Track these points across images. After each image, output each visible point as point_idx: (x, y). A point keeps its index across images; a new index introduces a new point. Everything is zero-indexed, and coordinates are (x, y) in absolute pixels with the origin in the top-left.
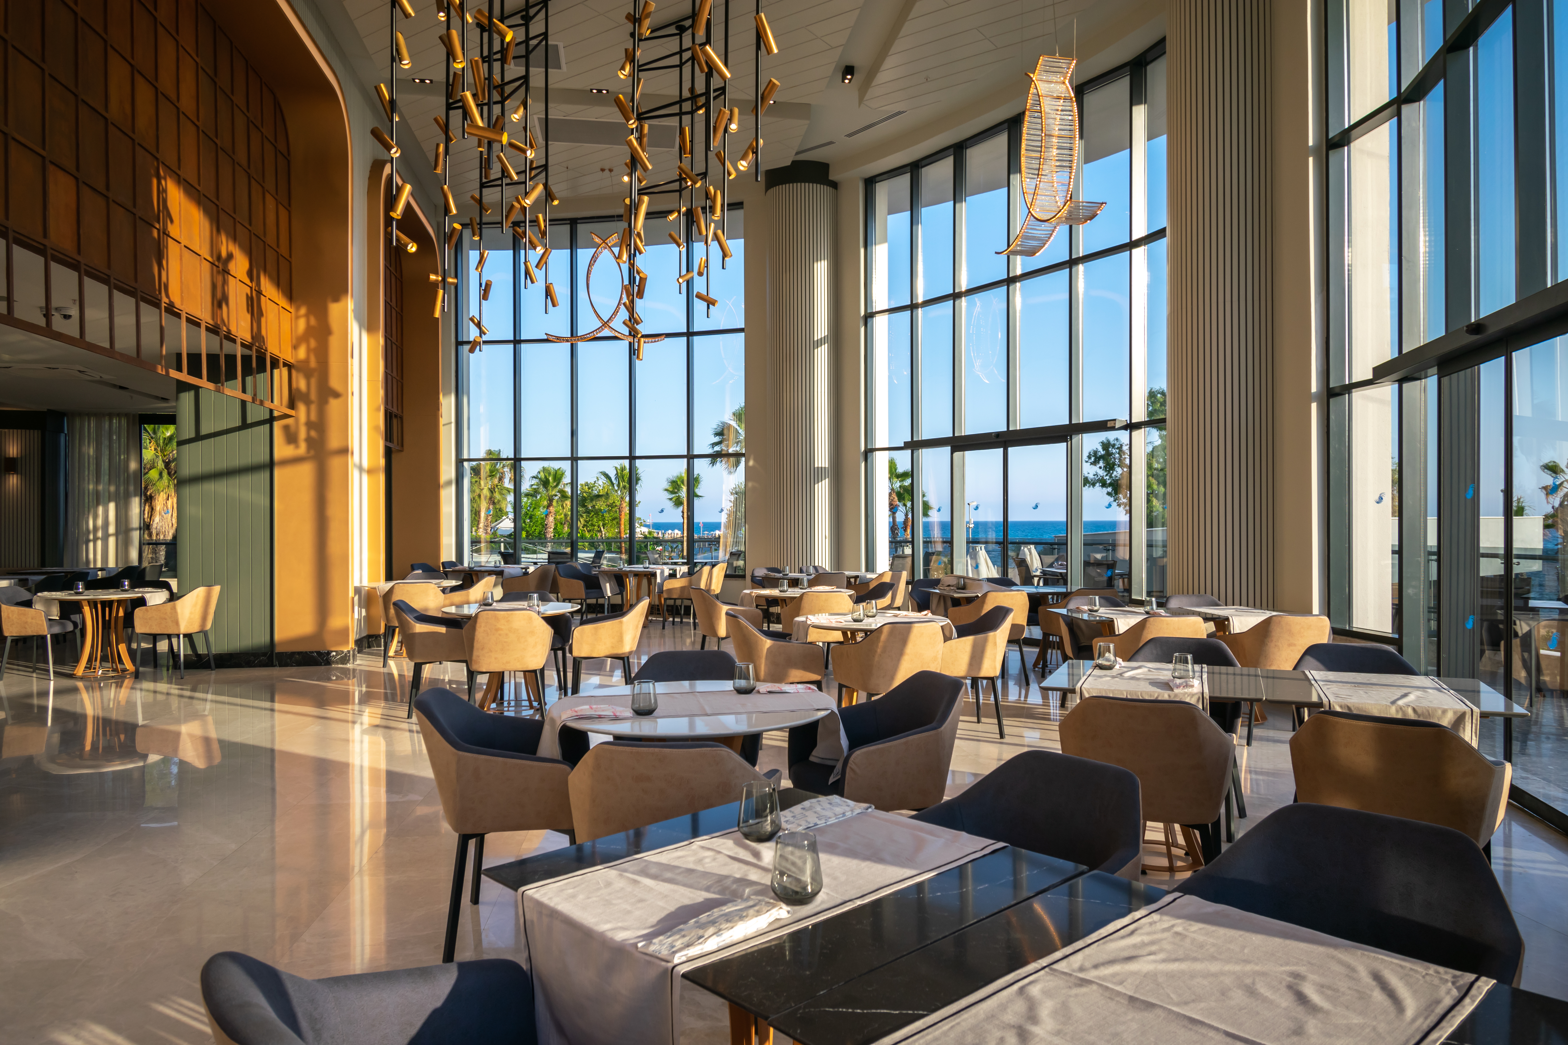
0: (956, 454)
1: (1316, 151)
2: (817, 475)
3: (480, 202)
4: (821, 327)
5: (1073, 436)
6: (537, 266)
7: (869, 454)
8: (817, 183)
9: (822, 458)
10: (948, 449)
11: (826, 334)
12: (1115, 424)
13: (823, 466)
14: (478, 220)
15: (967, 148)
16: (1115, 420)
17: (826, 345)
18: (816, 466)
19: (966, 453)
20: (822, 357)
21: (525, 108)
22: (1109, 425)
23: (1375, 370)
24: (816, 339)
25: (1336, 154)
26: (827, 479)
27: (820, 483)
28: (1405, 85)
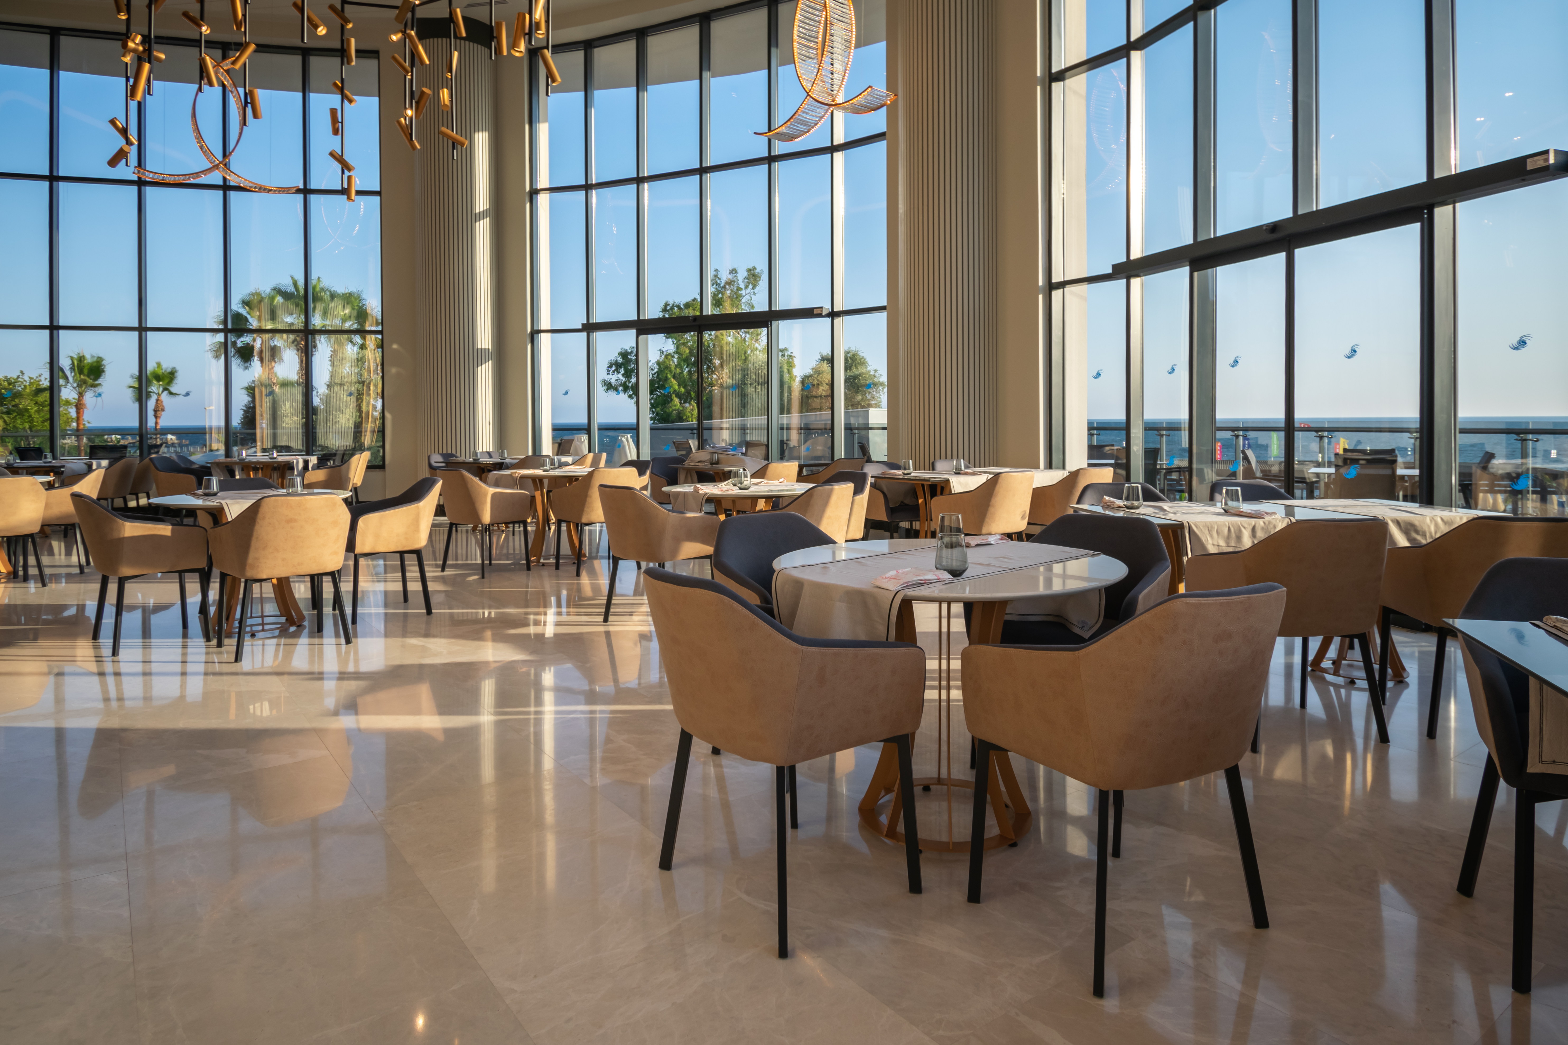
0: (641, 337)
1: (1042, 81)
2: (480, 357)
4: (482, 200)
5: (773, 322)
7: (535, 336)
8: (478, 43)
9: (484, 339)
10: (633, 332)
11: (488, 207)
12: (822, 311)
13: (486, 347)
15: (647, 36)
16: (822, 308)
17: (488, 221)
18: (479, 347)
19: (649, 336)
20: (483, 230)
22: (816, 312)
23: (1115, 267)
24: (477, 211)
25: (1057, 87)
26: (490, 362)
27: (483, 366)
28: (1135, 34)
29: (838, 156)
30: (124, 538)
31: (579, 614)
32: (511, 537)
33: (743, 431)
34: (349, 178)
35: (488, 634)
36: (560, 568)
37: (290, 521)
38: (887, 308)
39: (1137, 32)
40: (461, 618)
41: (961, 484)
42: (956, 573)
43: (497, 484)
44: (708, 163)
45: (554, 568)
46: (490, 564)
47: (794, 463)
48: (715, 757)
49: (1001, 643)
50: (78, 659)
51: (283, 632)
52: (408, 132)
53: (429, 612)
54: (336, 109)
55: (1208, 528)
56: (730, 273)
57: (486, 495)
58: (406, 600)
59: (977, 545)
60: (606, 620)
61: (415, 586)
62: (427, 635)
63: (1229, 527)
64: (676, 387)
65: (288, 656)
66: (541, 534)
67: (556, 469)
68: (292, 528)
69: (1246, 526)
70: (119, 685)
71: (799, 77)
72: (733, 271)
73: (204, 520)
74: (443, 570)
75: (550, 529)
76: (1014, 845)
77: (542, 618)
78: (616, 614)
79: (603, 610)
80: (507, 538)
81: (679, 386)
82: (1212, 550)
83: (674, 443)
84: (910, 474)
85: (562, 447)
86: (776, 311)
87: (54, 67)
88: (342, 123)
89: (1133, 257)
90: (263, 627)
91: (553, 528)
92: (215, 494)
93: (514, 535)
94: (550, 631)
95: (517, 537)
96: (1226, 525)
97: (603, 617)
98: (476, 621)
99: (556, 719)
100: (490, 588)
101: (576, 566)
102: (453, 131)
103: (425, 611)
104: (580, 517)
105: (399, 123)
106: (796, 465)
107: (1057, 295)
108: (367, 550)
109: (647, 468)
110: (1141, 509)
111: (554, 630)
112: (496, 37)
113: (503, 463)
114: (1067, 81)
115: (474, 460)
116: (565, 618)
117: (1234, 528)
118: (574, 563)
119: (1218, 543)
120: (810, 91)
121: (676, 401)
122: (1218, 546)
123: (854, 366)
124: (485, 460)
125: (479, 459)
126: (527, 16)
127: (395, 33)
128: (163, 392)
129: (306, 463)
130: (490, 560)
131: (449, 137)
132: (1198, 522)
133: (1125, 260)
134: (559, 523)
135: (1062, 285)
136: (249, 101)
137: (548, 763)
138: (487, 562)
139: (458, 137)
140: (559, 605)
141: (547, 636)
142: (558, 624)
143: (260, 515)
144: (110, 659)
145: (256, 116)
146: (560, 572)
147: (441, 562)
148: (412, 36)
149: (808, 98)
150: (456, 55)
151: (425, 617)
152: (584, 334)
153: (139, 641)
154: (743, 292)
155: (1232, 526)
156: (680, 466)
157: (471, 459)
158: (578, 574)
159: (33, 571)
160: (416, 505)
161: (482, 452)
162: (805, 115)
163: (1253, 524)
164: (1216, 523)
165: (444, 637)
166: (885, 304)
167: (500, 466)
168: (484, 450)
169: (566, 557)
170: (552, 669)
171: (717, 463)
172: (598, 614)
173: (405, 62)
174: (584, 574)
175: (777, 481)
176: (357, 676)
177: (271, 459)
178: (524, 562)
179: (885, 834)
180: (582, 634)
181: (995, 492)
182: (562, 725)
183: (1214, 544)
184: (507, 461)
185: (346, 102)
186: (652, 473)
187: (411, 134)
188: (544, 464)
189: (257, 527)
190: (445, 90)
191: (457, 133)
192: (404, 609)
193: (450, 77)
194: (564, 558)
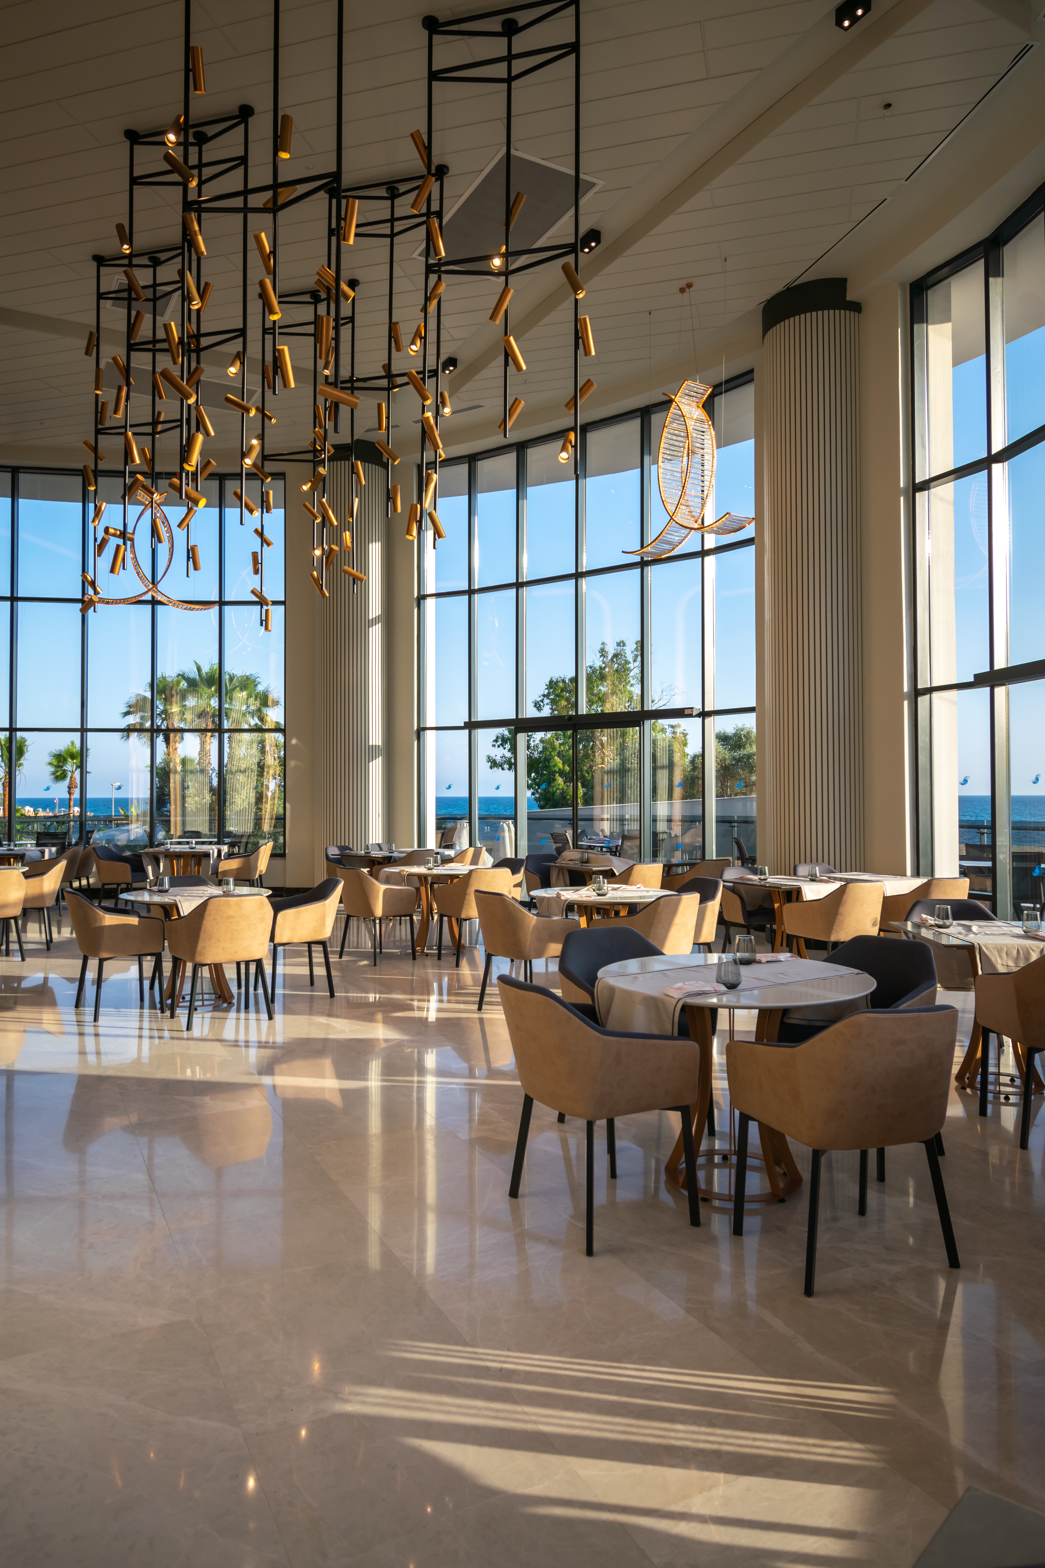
0: (519, 735)
1: (906, 491)
2: (370, 753)
3: (95, 449)
4: (375, 607)
5: (645, 721)
6: (179, 526)
7: (421, 733)
9: (375, 736)
11: (380, 613)
12: (692, 711)
13: (377, 744)
14: (93, 467)
15: (527, 448)
16: (692, 708)
17: (380, 624)
18: (370, 744)
20: (375, 635)
21: (243, 363)
22: (686, 712)
23: (976, 676)
24: (370, 618)
25: (920, 497)
26: (380, 758)
27: (374, 761)
28: (997, 447)
29: (710, 560)
30: (104, 927)
31: (458, 1002)
32: (398, 927)
33: (621, 823)
34: (267, 611)
35: (379, 1016)
36: (442, 958)
37: (229, 917)
38: (756, 709)
39: (998, 446)
40: (359, 1001)
41: (813, 892)
42: (732, 986)
43: (387, 881)
44: (585, 567)
45: (436, 958)
46: (381, 952)
47: (659, 865)
48: (561, 1125)
49: (778, 1041)
50: (44, 1021)
51: (216, 1008)
52: (318, 583)
53: (332, 995)
54: (257, 553)
55: (998, 949)
56: (618, 646)
57: (378, 892)
58: (312, 984)
59: (768, 962)
60: (480, 1009)
61: (320, 971)
62: (330, 1015)
63: (1018, 950)
64: (561, 766)
65: (222, 1028)
66: (425, 924)
67: (439, 866)
68: (230, 923)
69: (1034, 949)
70: (97, 1044)
71: (663, 501)
72: (621, 644)
73: (158, 913)
74: (341, 957)
75: (433, 919)
76: (782, 1201)
77: (425, 1004)
78: (490, 1003)
79: (478, 999)
80: (394, 925)
81: (564, 764)
82: (1002, 969)
83: (552, 834)
84: (766, 880)
85: (446, 839)
86: (649, 711)
87: (14, 496)
88: (261, 564)
89: (996, 667)
90: (203, 1003)
91: (436, 917)
92: (166, 891)
93: (400, 924)
94: (432, 1016)
95: (403, 926)
96: (1015, 948)
97: (477, 1005)
98: (368, 1005)
99: (437, 1088)
100: (381, 975)
101: (456, 956)
102: (353, 569)
103: (329, 994)
104: (460, 914)
105: (312, 576)
106: (660, 866)
107: (923, 701)
108: (284, 941)
109: (521, 865)
110: (951, 928)
111: (436, 1015)
112: (392, 498)
113: (391, 857)
114: (932, 490)
115: (366, 853)
116: (445, 1005)
117: (1023, 951)
118: (454, 954)
119: (1007, 963)
120: (673, 515)
121: (560, 781)
122: (1007, 966)
123: (748, 745)
124: (376, 853)
125: (370, 853)
126: (419, 506)
127: (305, 484)
128: (76, 770)
129: (219, 852)
130: (381, 949)
131: (350, 574)
132: (989, 944)
133: (988, 670)
134: (441, 917)
135: (930, 690)
136: (191, 556)
137: (430, 1120)
138: (378, 950)
139: (358, 574)
140: (440, 993)
141: (430, 1020)
142: (439, 1010)
143: (207, 913)
144: (93, 1024)
145: (196, 568)
146: (442, 963)
147: (339, 949)
148: (323, 502)
149: (672, 521)
150: (356, 501)
151: (329, 1000)
152: (467, 731)
153: (73, 1010)
154: (631, 666)
155: (1021, 948)
156: (553, 864)
157: (363, 852)
158: (457, 965)
159: (14, 947)
160: (323, 903)
161: (372, 844)
162: (669, 536)
163: (1042, 947)
164: (1006, 945)
165: (345, 1018)
166: (754, 705)
167: (388, 861)
168: (374, 842)
169: (447, 948)
170: (434, 1050)
171: (587, 862)
172: (473, 1003)
173: (314, 508)
174: (464, 963)
175: (634, 887)
176: (274, 1046)
177: (191, 848)
178: (410, 951)
179: (681, 1185)
180: (459, 1019)
181: (843, 901)
182: (441, 1094)
183: (1003, 964)
184: (395, 854)
185: (265, 545)
186: (526, 869)
187: (322, 585)
188: (428, 862)
189: (205, 922)
190: (347, 532)
191: (357, 571)
192: (311, 992)
193: (351, 521)
194: (445, 949)
